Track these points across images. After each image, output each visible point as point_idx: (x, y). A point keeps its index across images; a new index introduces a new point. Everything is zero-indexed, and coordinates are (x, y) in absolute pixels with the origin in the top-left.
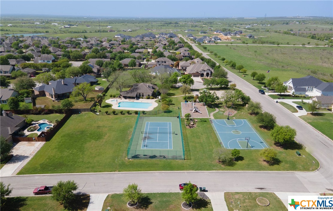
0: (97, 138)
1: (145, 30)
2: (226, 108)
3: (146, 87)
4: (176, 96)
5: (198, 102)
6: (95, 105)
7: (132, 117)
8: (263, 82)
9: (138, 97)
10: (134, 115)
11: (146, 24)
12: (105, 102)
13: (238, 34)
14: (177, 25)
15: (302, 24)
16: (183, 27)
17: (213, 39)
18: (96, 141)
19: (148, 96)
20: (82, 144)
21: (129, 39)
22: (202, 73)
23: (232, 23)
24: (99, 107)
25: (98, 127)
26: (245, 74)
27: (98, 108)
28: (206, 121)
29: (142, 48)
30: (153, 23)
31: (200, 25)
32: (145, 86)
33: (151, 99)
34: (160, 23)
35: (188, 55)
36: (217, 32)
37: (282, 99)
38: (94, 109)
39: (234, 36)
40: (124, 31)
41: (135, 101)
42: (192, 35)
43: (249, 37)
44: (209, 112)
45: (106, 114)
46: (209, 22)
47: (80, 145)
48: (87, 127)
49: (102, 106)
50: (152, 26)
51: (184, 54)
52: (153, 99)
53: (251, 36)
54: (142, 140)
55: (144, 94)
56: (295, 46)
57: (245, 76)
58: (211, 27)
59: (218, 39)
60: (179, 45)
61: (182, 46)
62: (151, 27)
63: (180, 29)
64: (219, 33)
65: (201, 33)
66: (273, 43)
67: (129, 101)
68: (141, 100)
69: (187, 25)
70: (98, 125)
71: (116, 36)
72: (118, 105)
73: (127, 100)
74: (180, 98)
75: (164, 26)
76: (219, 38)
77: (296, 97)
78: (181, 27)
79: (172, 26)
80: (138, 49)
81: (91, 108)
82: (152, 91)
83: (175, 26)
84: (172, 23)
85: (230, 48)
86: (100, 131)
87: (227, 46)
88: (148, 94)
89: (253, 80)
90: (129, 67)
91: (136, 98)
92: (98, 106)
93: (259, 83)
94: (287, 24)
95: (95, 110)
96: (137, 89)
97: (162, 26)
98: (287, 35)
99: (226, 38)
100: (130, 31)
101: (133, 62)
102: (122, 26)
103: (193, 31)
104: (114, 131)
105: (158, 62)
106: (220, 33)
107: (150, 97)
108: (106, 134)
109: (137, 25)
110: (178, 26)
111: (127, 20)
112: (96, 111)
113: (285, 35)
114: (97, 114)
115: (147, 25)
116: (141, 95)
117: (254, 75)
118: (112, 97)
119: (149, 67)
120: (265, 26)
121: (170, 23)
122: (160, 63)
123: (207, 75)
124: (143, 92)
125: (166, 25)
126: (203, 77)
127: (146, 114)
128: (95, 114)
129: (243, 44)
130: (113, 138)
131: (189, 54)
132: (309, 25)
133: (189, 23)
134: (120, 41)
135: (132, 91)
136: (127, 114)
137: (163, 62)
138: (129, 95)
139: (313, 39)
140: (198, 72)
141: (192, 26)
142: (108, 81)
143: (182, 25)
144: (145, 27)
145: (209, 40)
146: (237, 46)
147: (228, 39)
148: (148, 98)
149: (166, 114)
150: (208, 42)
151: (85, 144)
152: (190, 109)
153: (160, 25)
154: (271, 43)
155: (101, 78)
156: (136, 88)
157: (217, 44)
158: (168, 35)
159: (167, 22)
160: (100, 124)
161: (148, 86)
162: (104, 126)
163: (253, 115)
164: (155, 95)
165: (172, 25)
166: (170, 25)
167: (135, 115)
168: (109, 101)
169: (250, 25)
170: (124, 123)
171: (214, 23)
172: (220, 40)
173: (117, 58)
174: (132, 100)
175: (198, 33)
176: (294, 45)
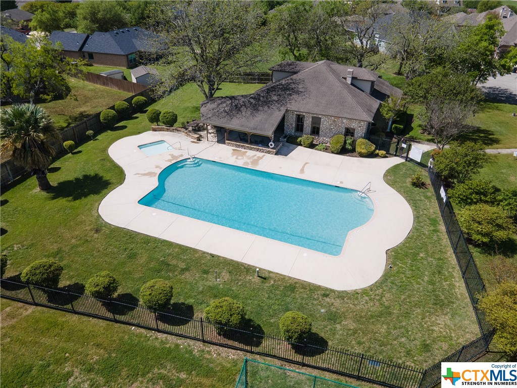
3: (337, 84)
19: (342, 138)
32: (332, 78)
33: (362, 155)
41: (268, 160)
52: (372, 155)
55: (324, 124)
68: (299, 157)
82: (369, 110)
88: (346, 123)
91: (271, 143)
96: (288, 90)
107: (353, 144)
116: (308, 124)
124: (317, 111)
135: (257, 103)
138: (235, 124)
148: (344, 150)
156: (286, 88)
161: (349, 81)
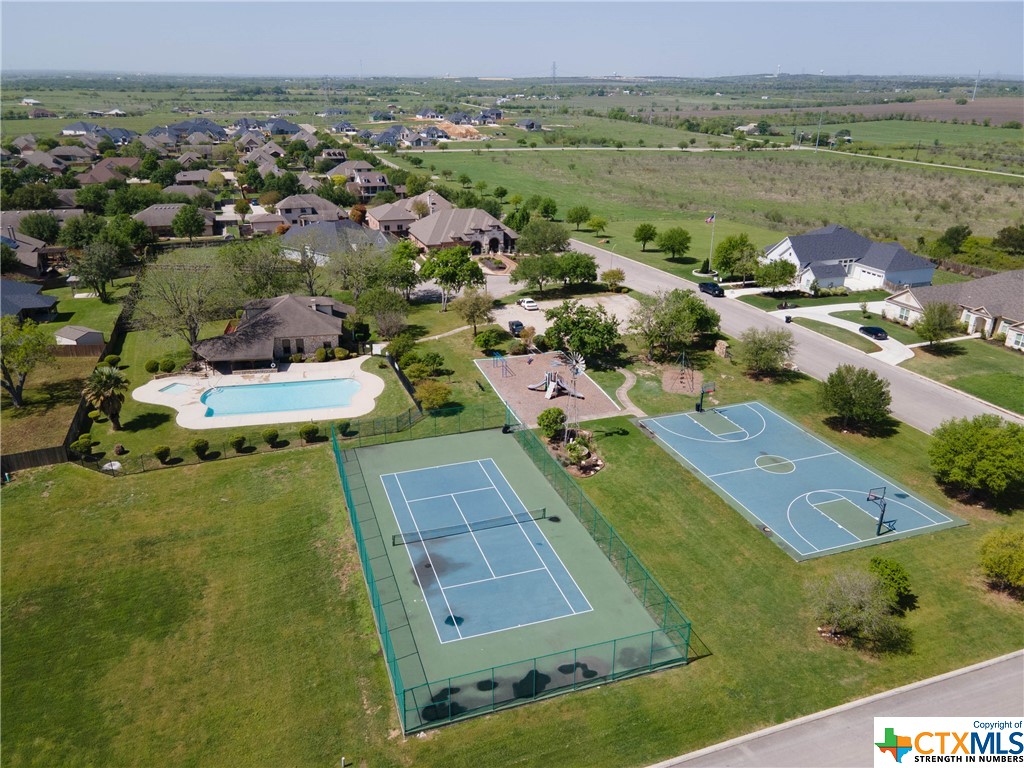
0: (157, 616)
1: (174, 112)
2: (652, 363)
3: (306, 312)
4: (437, 337)
5: (535, 351)
6: (82, 424)
7: (299, 461)
8: (685, 255)
9: (283, 358)
10: (300, 449)
11: (171, 94)
12: (131, 399)
13: (490, 120)
14: (282, 97)
15: (638, 94)
16: (304, 103)
17: (424, 135)
18: (160, 637)
19: (323, 350)
20: (78, 682)
21: (124, 140)
22: (474, 239)
23: (452, 92)
24: (109, 429)
25: (143, 544)
26: (601, 233)
27: (105, 434)
28: (625, 433)
29: (197, 167)
30: (194, 90)
31: (360, 97)
32: (301, 308)
33: (341, 359)
34: (222, 91)
35: (383, 184)
36: (424, 115)
37: (791, 307)
38: (88, 448)
39: (480, 124)
40: (92, 114)
41: (275, 376)
42: (349, 125)
43: (527, 126)
44: (611, 389)
45: (158, 463)
46: (383, 89)
47: (67, 696)
48: (79, 558)
49: (122, 421)
50: (196, 100)
51: (369, 181)
52: (348, 357)
53: (533, 124)
54: (416, 582)
55: (307, 343)
56: (662, 149)
57: (608, 242)
58: (394, 103)
59: (440, 134)
60: (329, 154)
61: (339, 157)
62: (194, 102)
63: (297, 108)
64: (430, 119)
65: (375, 119)
66: (603, 142)
67: (247, 382)
68: (296, 370)
69: (313, 97)
70: (136, 536)
71: (66, 132)
72: (204, 408)
73: (236, 378)
74: (455, 341)
75: (238, 100)
76: (442, 131)
77: (824, 295)
78: (298, 103)
79: (267, 100)
80: (182, 173)
81: (67, 442)
82: (336, 327)
83: (278, 100)
84: (264, 92)
85: (493, 159)
86: (163, 568)
87: (479, 153)
88: (323, 339)
89: (644, 251)
90: (174, 236)
91: (273, 365)
92: (103, 426)
93: (669, 260)
94: (602, 94)
95: (94, 450)
96: (269, 323)
97: (231, 100)
98: (623, 122)
99: (464, 132)
100: (117, 115)
101: (192, 217)
102: (78, 98)
103: (346, 113)
104: (240, 553)
105: (288, 211)
106: (433, 117)
107: (333, 352)
108: (205, 583)
109: (138, 97)
110: (287, 100)
111: (94, 82)
112: (102, 455)
113: (618, 121)
114: (112, 472)
115: (176, 96)
116: (293, 345)
117: (645, 235)
118: (160, 373)
119: (256, 231)
120: (548, 99)
121: (258, 92)
122: (294, 215)
123: (494, 244)
124: (299, 334)
125: (246, 97)
126: (479, 253)
127: (355, 433)
128: (99, 468)
129: (521, 147)
130: (250, 598)
131: (383, 180)
132: (657, 98)
133: (320, 91)
134: (95, 147)
135: (249, 336)
136: (265, 449)
137: (303, 211)
138: (240, 355)
139: (693, 131)
140: (460, 239)
141: (335, 101)
142: (106, 299)
143: (299, 97)
144: (169, 102)
145: (413, 137)
146: (506, 152)
147: (468, 133)
148: (327, 359)
149: (441, 421)
150: (412, 142)
151: (97, 677)
152: (531, 386)
153: (224, 96)
154: (595, 142)
155: (69, 289)
156: (266, 322)
157: (446, 148)
158: (269, 127)
159: (248, 89)
160: (151, 524)
161: (314, 308)
162: (174, 536)
163: (767, 380)
164: (353, 342)
165: (264, 96)
166: (258, 97)
167: (310, 447)
168: (149, 393)
169: (504, 97)
170: (273, 497)
171: (400, 91)
172: (447, 137)
173: (111, 204)
174: (258, 376)
175: (365, 121)
176: (660, 146)
